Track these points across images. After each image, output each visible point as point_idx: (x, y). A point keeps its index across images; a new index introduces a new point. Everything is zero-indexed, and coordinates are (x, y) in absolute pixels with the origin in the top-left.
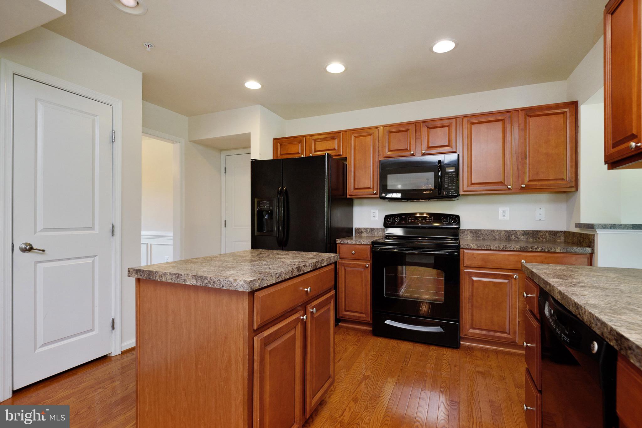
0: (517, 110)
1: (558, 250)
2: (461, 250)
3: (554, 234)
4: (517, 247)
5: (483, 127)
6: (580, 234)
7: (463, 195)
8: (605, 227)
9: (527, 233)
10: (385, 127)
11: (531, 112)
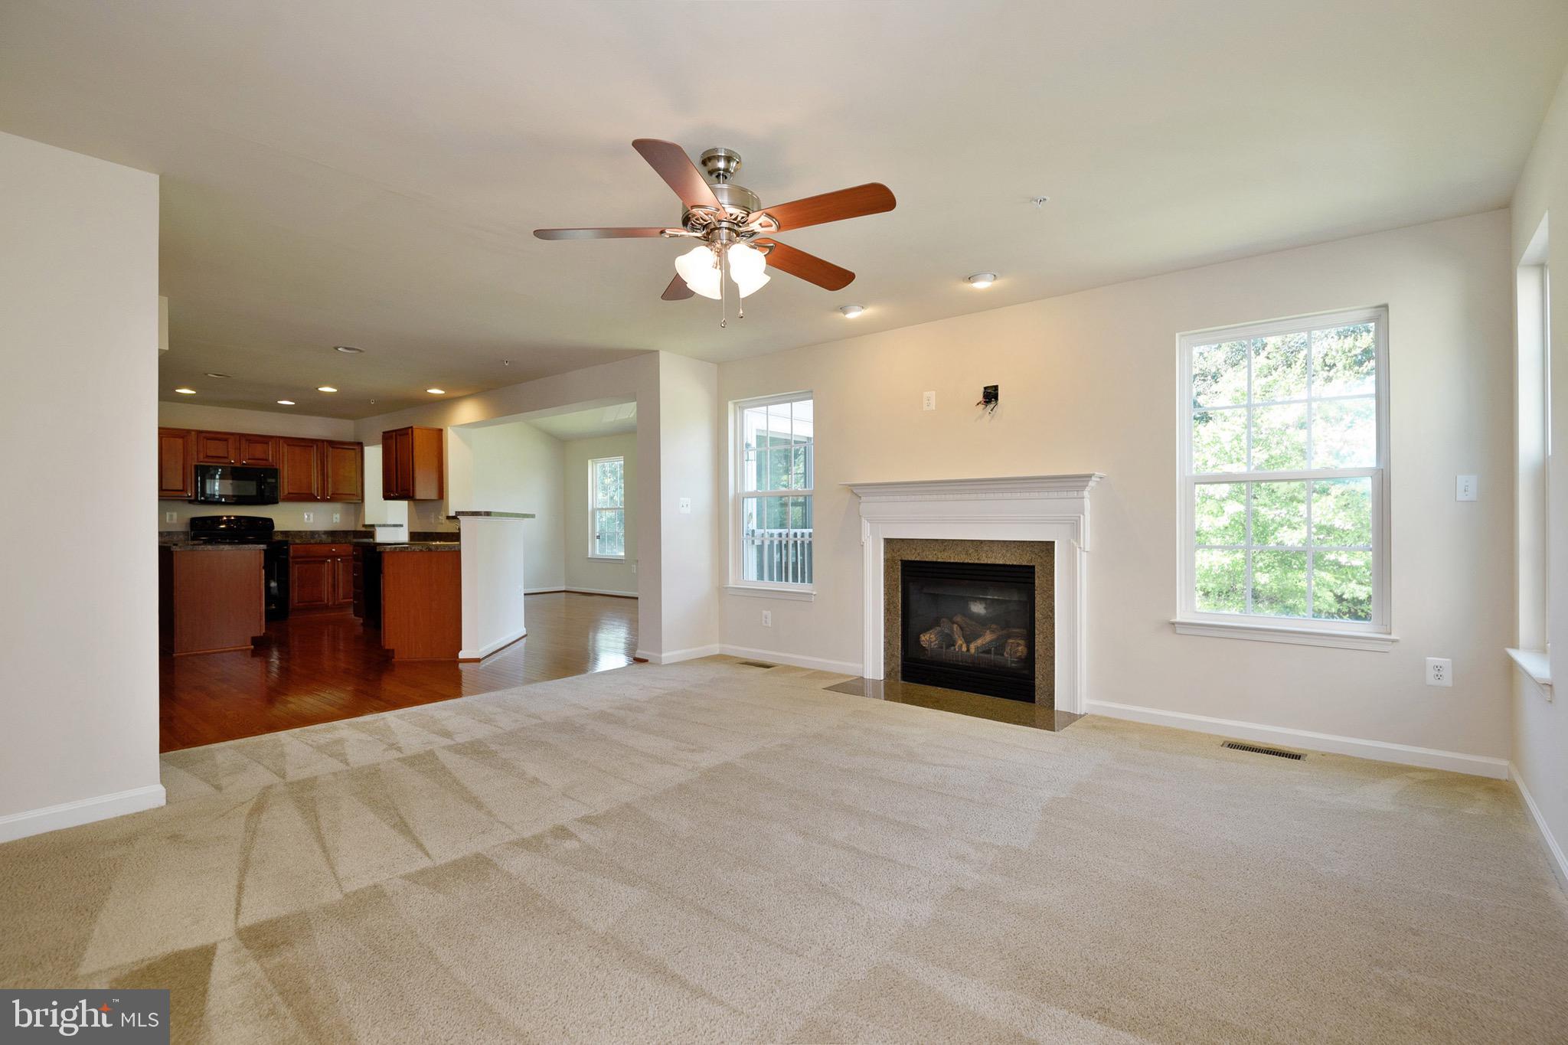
2: (289, 545)
3: (346, 532)
4: (328, 540)
5: (297, 450)
6: (364, 530)
7: (281, 500)
8: (380, 526)
9: (327, 533)
10: (199, 432)
11: (332, 443)
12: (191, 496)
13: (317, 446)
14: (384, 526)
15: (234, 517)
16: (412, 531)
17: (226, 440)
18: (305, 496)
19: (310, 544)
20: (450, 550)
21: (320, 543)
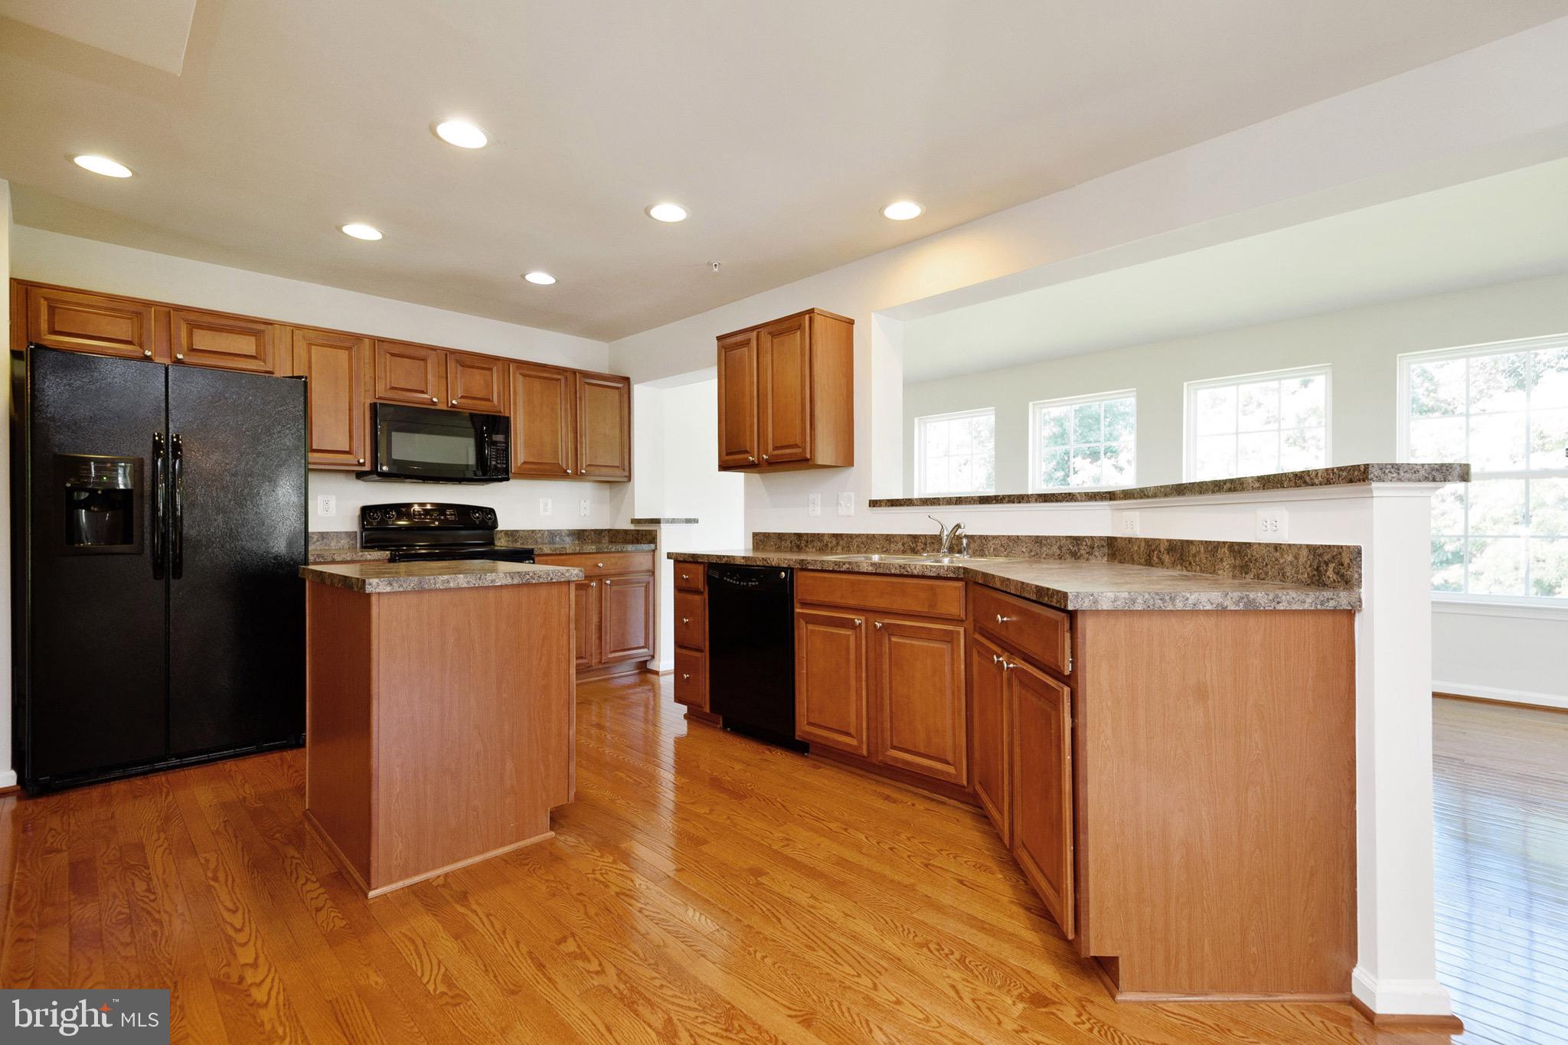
0: (574, 372)
6: (635, 530)
9: (572, 534)
10: (377, 342)
11: (587, 376)
12: (361, 465)
13: (566, 378)
14: (673, 521)
15: (432, 504)
17: (424, 360)
18: (545, 471)
19: (566, 554)
20: (1319, 607)
21: (579, 553)
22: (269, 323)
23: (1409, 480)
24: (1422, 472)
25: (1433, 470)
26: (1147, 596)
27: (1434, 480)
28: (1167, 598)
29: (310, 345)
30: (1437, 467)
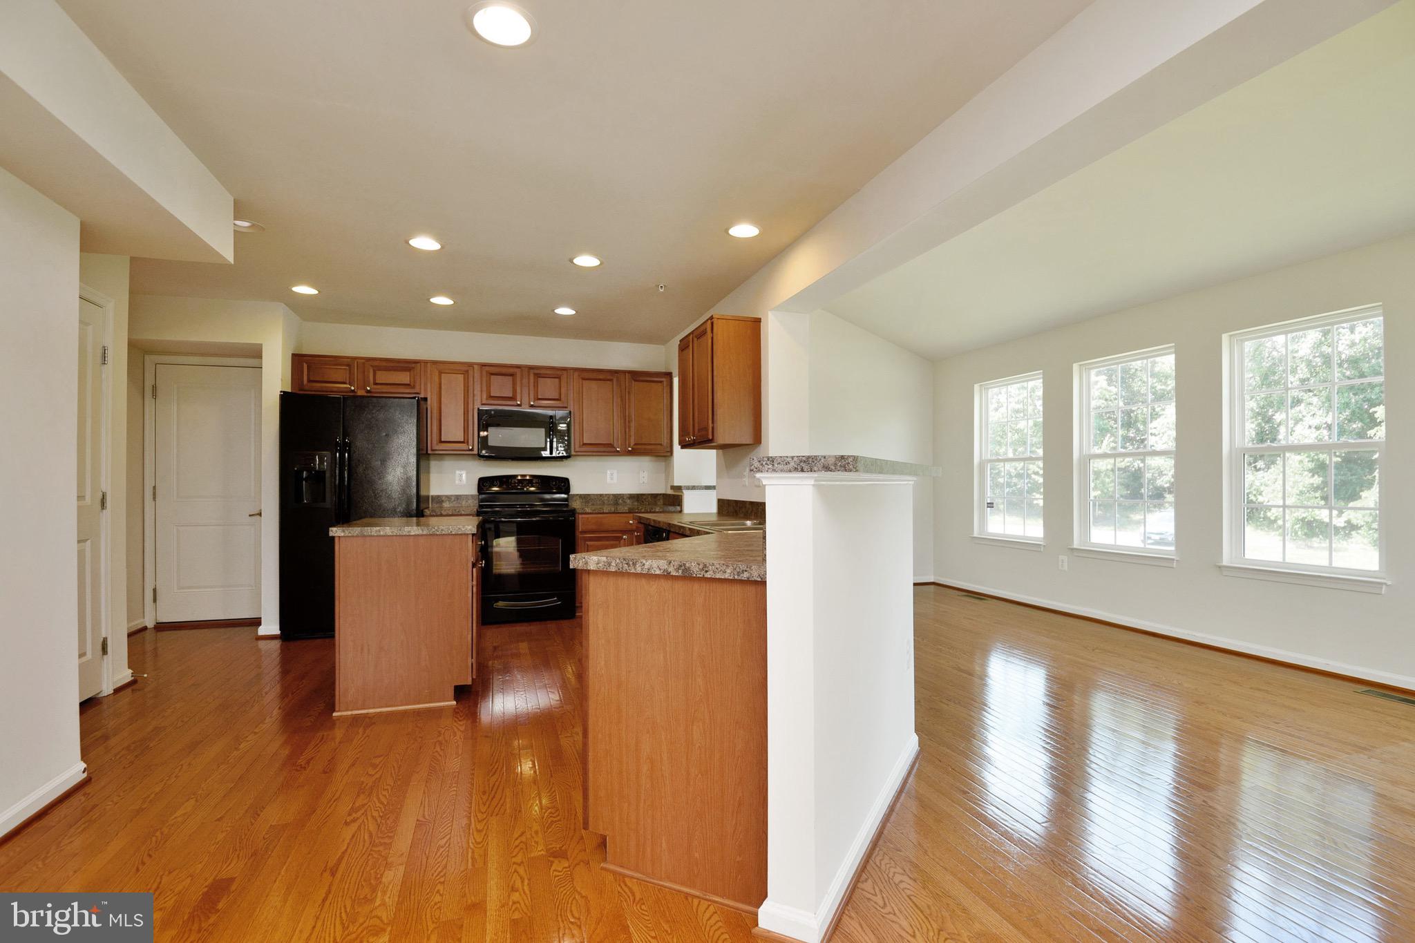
0: (624, 372)
1: (657, 510)
2: (577, 515)
3: (655, 496)
4: (626, 509)
5: (594, 385)
6: (673, 495)
7: (575, 455)
8: (688, 488)
9: (632, 497)
10: (483, 365)
11: (636, 376)
12: (472, 450)
13: (618, 380)
14: (693, 488)
16: (720, 498)
17: (513, 375)
18: (605, 449)
19: (603, 513)
20: (736, 577)
21: (613, 513)
22: (416, 362)
23: (781, 471)
24: (792, 464)
25: (801, 461)
26: (618, 561)
27: (802, 470)
28: (631, 563)
29: (440, 373)
30: (804, 458)
